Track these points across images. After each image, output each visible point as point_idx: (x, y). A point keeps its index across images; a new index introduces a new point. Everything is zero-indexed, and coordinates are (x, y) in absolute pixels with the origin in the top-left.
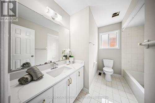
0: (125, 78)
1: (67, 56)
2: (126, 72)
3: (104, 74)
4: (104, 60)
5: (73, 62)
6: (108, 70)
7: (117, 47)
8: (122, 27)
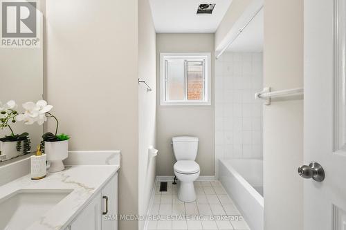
0: (221, 182)
1: (30, 137)
2: (226, 164)
3: (174, 183)
4: (174, 139)
5: (67, 164)
6: (186, 169)
7: (205, 99)
8: (217, 49)
